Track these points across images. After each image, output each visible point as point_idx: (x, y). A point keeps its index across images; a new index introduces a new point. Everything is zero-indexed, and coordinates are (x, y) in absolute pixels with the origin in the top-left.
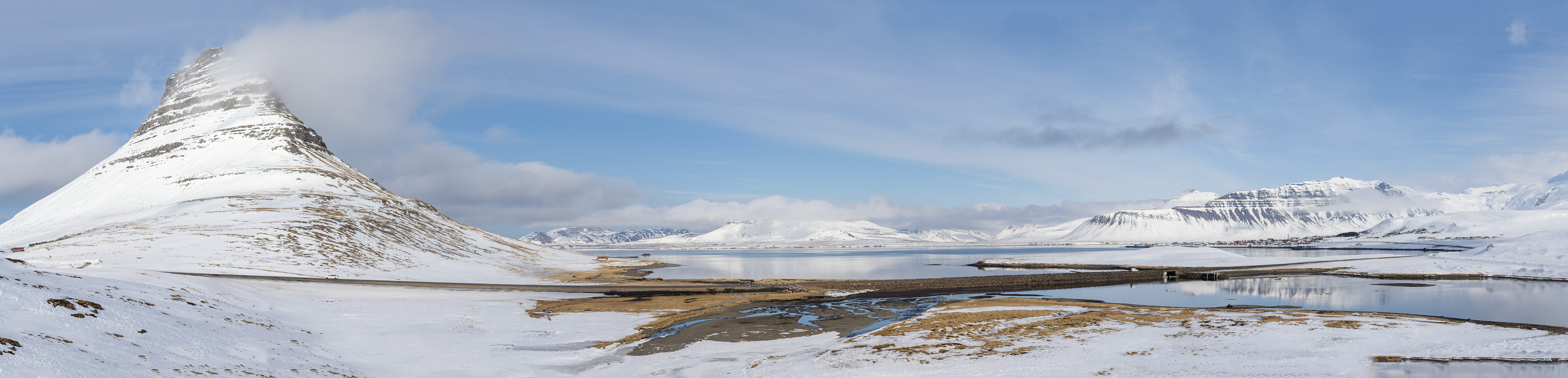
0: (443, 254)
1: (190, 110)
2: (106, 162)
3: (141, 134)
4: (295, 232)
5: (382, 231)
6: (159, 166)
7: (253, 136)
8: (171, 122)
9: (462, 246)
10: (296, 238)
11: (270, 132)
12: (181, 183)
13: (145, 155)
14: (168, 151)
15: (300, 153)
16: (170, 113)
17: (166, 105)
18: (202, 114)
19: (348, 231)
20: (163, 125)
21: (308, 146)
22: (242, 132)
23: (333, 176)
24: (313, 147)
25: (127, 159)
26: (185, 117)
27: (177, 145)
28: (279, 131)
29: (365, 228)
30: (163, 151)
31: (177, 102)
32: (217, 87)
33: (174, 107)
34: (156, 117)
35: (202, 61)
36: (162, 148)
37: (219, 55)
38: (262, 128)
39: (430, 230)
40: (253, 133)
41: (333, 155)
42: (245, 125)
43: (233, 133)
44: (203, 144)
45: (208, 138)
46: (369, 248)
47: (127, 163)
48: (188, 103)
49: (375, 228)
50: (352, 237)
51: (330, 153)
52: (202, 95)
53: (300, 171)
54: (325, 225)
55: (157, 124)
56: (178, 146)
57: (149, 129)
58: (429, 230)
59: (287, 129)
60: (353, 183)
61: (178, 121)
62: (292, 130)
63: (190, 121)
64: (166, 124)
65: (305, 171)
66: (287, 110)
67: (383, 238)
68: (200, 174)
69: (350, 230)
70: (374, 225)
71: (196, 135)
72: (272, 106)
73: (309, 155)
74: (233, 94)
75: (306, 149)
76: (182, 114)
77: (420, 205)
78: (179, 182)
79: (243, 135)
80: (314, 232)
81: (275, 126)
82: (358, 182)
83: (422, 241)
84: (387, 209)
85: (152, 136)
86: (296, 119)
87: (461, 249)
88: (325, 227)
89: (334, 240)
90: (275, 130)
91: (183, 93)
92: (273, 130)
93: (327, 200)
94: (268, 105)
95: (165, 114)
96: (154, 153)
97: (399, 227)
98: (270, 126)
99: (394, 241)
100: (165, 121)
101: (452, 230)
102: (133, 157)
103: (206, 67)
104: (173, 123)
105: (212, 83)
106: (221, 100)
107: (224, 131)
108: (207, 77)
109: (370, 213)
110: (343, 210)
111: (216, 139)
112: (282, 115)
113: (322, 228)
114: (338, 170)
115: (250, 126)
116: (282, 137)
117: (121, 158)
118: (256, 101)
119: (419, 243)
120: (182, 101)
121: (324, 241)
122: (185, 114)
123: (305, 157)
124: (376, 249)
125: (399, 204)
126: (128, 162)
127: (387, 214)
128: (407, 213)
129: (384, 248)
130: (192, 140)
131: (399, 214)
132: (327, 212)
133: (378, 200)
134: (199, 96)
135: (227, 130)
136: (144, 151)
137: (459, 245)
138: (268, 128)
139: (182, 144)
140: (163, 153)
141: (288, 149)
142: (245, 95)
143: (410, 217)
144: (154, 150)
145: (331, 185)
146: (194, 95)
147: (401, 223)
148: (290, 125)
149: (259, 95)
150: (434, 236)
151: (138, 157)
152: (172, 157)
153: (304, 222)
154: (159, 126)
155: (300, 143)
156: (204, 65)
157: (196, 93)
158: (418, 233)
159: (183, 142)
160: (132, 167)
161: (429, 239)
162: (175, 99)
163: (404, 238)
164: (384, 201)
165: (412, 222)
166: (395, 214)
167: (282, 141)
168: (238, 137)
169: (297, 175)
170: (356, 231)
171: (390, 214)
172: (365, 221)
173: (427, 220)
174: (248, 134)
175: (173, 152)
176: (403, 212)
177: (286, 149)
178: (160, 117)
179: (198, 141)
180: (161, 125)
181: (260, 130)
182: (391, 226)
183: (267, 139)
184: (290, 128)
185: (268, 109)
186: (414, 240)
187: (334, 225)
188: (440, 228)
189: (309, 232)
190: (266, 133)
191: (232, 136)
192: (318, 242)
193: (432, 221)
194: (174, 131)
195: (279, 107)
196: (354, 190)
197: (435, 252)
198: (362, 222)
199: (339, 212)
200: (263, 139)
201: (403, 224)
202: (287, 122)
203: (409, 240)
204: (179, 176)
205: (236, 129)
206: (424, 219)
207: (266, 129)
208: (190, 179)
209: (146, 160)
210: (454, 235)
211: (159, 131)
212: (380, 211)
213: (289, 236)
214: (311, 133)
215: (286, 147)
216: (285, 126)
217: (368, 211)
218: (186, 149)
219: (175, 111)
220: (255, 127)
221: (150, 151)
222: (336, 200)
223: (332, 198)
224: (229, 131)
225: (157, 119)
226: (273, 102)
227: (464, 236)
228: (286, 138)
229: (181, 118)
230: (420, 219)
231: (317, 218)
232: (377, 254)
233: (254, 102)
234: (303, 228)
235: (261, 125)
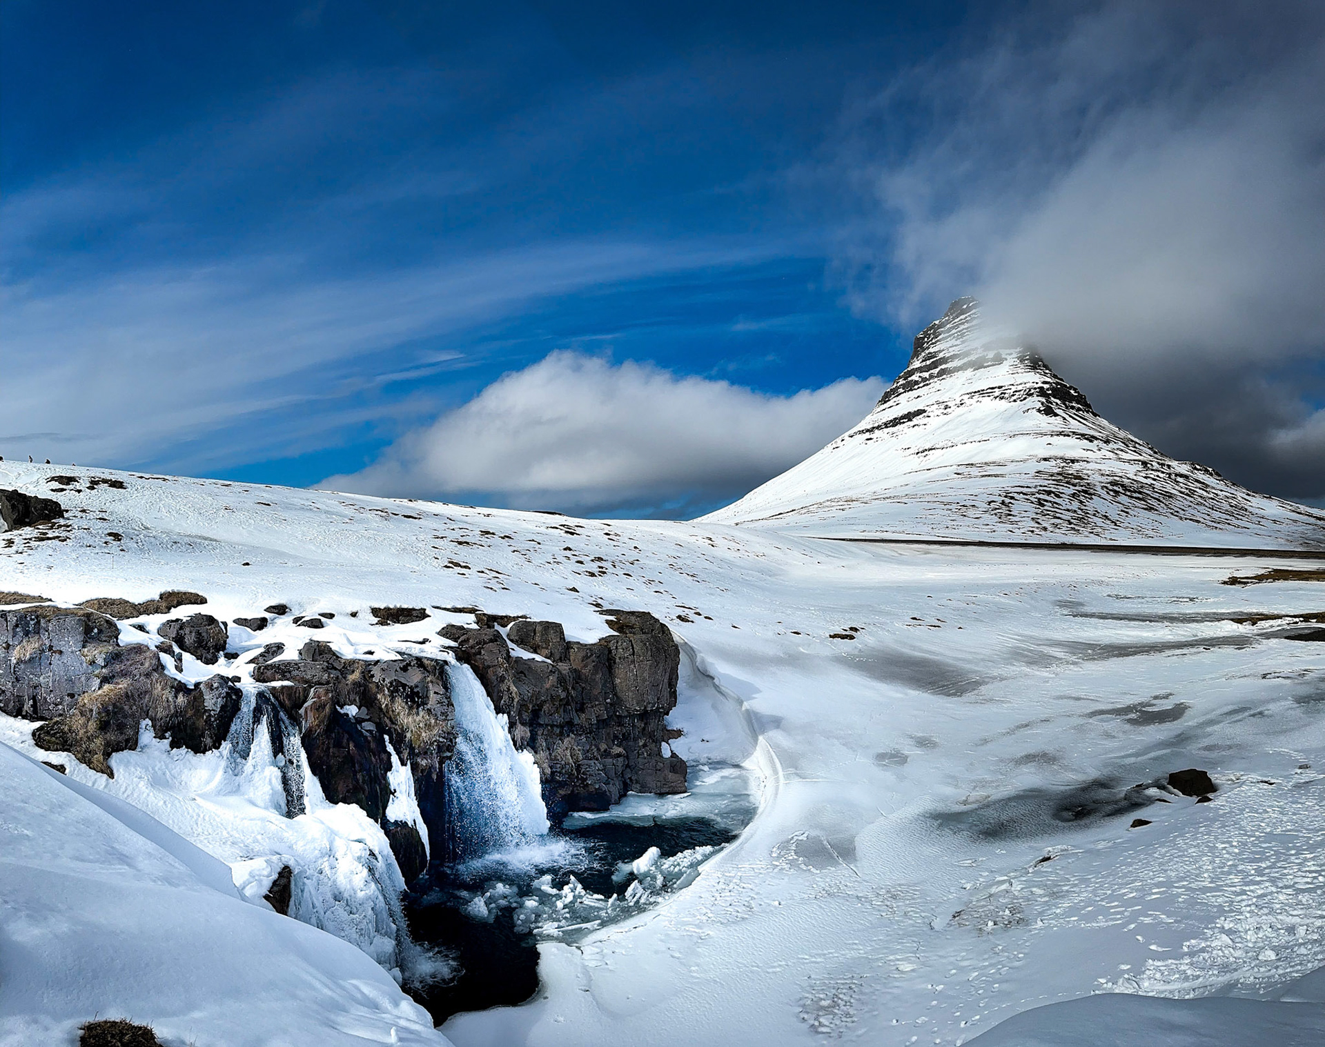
0: (1210, 523)
1: (936, 372)
2: (846, 435)
3: (885, 402)
4: (1012, 498)
5: (1129, 496)
6: (900, 437)
7: (1002, 398)
8: (916, 387)
9: (1242, 515)
10: (1010, 505)
11: (1022, 392)
12: (919, 454)
13: (886, 425)
14: (910, 420)
15: (1056, 415)
16: (915, 377)
17: (912, 368)
18: (949, 376)
19: (1083, 496)
20: (908, 391)
21: (1067, 407)
22: (991, 394)
23: (1091, 439)
24: (1073, 408)
25: (868, 431)
26: (931, 381)
27: (919, 412)
28: (1032, 391)
29: (1108, 493)
30: (905, 420)
31: (924, 364)
32: (966, 344)
33: (920, 370)
34: (902, 382)
35: (951, 314)
36: (903, 417)
37: (971, 305)
38: (1014, 389)
39: (1201, 497)
40: (1003, 395)
41: (1099, 416)
42: (994, 386)
43: (981, 395)
44: (948, 410)
45: (954, 403)
46: (1105, 516)
47: (868, 435)
48: (934, 365)
49: (1121, 493)
50: (1087, 503)
51: (1095, 415)
52: (949, 355)
53: (1052, 435)
54: (1054, 490)
55: (901, 390)
56: (921, 414)
57: (893, 396)
58: (1199, 496)
59: (1041, 388)
60: (1116, 446)
61: (924, 386)
62: (1048, 389)
63: (936, 384)
64: (911, 390)
65: (1058, 435)
66: (1045, 366)
67: (1130, 505)
68: (940, 443)
69: (1086, 495)
70: (1121, 490)
71: (941, 401)
72: (1026, 362)
73: (1067, 417)
74: (983, 351)
75: (1063, 410)
76: (928, 377)
77: (1196, 469)
78: (917, 453)
79: (992, 397)
80: (1036, 498)
81: (1028, 386)
82: (1123, 445)
83: (1185, 509)
84: (1146, 472)
85: (895, 404)
86: (1055, 376)
87: (1238, 519)
88: (1053, 493)
89: (1060, 507)
90: (1028, 390)
91: (929, 353)
92: (1025, 390)
93: (1071, 464)
94: (1022, 361)
95: (910, 379)
96: (895, 422)
97: (1157, 492)
98: (1023, 385)
99: (1143, 508)
100: (910, 386)
101: (1234, 498)
102: (874, 428)
103: (956, 321)
104: (919, 388)
105: (961, 340)
106: (970, 359)
107: (972, 394)
108: (956, 333)
109: (1121, 477)
110: (1087, 474)
111: (962, 404)
112: (1038, 372)
113: (1049, 493)
114: (1100, 432)
115: (1000, 387)
116: (1035, 398)
117: (861, 429)
118: (1008, 357)
119: (1179, 510)
120: (928, 362)
121: (1046, 508)
122: (931, 377)
123: (1062, 419)
124: (1114, 517)
125: (1165, 467)
126: (868, 433)
127: (1145, 477)
128: (1173, 476)
129: (1127, 516)
130: (936, 406)
131: (1160, 478)
132: (1063, 476)
133: (1136, 462)
134: (947, 355)
135: (975, 392)
136: (884, 421)
137: (1237, 514)
138: (1020, 388)
139: (924, 411)
140: (904, 423)
141: (1042, 411)
142: (996, 352)
143: (1178, 482)
144: (895, 419)
145: (1088, 450)
146: (941, 355)
147: (1161, 488)
148: (1045, 383)
149: (1012, 351)
150: (1205, 502)
151: (879, 428)
152: (913, 427)
153: (1027, 487)
154: (903, 393)
155: (1057, 404)
156: (954, 319)
157: (944, 352)
158: (1182, 500)
159: (926, 408)
160: (871, 439)
161: (1195, 506)
162: (921, 360)
163: (1159, 505)
164: (1144, 463)
165: (1177, 487)
166: (1156, 478)
167: (1036, 402)
168: (986, 400)
169: (1048, 439)
170: (1093, 496)
171: (1149, 477)
172: (1108, 485)
173: (1199, 485)
174: (997, 397)
175: (915, 421)
176: (1167, 476)
177: (1039, 411)
178: (905, 382)
179: (943, 407)
180: (905, 392)
181: (1011, 391)
182: (1145, 491)
183: (1018, 401)
184: (1046, 386)
185: (1022, 366)
186: (1173, 507)
187: (1066, 490)
188: (1215, 494)
189: (1030, 498)
190: (1017, 393)
191: (980, 399)
192: (1038, 508)
193: (1207, 486)
194: (918, 397)
195: (1035, 364)
196: (1116, 454)
197: (1198, 522)
198: (1105, 487)
199: (1080, 476)
200: (1015, 401)
201: (1164, 489)
202: (1043, 380)
203: (1165, 508)
204: (917, 448)
205: (984, 392)
206: (1196, 483)
207: (1018, 389)
208: (930, 450)
209: (886, 430)
210: (1235, 503)
211: (904, 398)
212: (1135, 475)
213: (1003, 503)
214: (1072, 392)
215: (1039, 409)
216: (1040, 385)
217: (1120, 475)
218: (929, 417)
219: (921, 375)
220: (1006, 388)
221: (891, 421)
222: (1081, 463)
223: (1078, 461)
224: (977, 394)
225: (902, 385)
226: (1028, 357)
227: (1250, 504)
228: (1040, 398)
229: (928, 382)
230: (1189, 484)
231: (1046, 483)
232: (1113, 522)
233: (1006, 359)
234: (1024, 494)
235: (1013, 385)
